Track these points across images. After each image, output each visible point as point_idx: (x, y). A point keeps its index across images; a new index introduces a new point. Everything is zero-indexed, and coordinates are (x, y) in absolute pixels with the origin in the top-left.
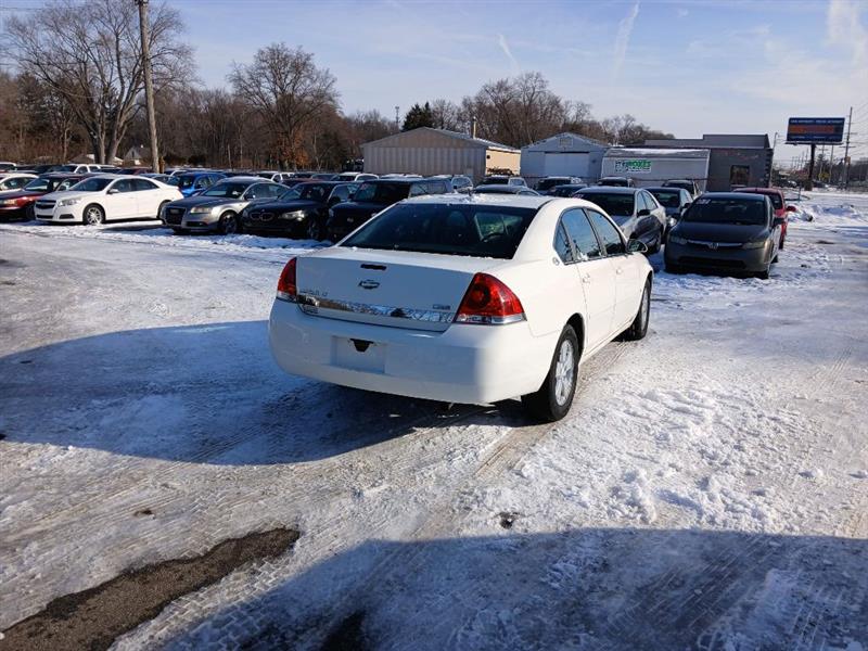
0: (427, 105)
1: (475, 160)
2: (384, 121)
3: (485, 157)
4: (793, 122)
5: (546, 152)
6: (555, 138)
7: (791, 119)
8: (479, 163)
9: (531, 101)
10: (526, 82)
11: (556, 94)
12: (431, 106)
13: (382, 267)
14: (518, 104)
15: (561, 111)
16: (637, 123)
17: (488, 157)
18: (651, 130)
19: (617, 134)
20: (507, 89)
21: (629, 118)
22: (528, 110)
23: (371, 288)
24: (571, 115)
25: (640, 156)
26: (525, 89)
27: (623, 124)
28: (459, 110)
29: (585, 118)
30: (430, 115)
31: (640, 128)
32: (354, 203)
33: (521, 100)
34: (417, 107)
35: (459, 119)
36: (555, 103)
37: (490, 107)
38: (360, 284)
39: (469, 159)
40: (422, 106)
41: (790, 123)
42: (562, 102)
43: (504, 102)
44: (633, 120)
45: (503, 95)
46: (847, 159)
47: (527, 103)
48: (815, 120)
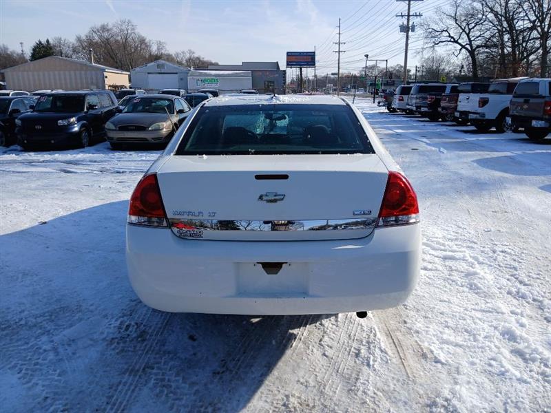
0: (48, 41)
1: (97, 79)
2: (13, 53)
3: (104, 77)
4: (289, 55)
5: (149, 73)
6: (153, 63)
7: (288, 53)
8: (100, 81)
9: (126, 39)
10: (121, 26)
11: (143, 35)
12: (51, 41)
13: (284, 177)
14: (117, 41)
15: (147, 46)
16: (196, 55)
17: (106, 77)
18: (206, 59)
19: (184, 62)
20: (108, 30)
21: (191, 52)
22: (125, 45)
23: (275, 201)
24: (154, 49)
25: (210, 75)
26: (122, 31)
27: (188, 56)
28: (73, 44)
29: (163, 52)
30: (51, 48)
31: (198, 58)
32: (35, 113)
33: (119, 38)
34: (40, 42)
35: (74, 51)
36: (143, 41)
37: (96, 43)
38: (261, 198)
39: (92, 79)
40: (44, 41)
41: (288, 55)
42: (146, 41)
43: (107, 39)
44: (194, 53)
45: (106, 35)
46: (315, 76)
47: (124, 40)
48: (300, 53)
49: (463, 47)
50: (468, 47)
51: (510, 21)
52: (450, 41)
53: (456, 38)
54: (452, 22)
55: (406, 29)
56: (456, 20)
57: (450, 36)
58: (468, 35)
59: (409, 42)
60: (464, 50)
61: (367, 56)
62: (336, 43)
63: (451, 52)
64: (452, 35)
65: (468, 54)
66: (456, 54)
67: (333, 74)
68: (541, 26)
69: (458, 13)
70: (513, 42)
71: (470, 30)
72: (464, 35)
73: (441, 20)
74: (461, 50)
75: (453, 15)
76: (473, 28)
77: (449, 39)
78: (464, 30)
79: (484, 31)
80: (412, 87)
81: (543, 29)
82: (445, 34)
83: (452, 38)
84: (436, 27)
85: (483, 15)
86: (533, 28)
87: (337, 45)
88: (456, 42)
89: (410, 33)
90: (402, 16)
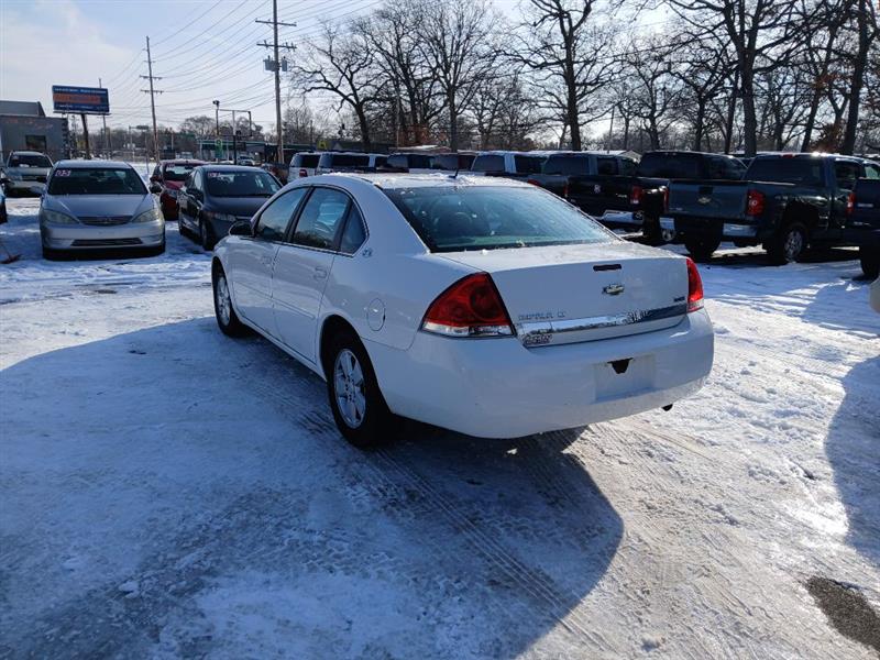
4: (58, 91)
41: (54, 92)
48: (79, 89)
49: (346, 98)
50: (352, 98)
51: (405, 68)
52: (327, 88)
53: (335, 84)
54: (327, 60)
55: (274, 66)
56: (332, 58)
57: (326, 81)
58: (350, 81)
59: (281, 85)
60: (346, 103)
61: (217, 103)
62: (145, 77)
63: (328, 105)
64: (328, 79)
65: (354, 109)
66: (337, 107)
67: (139, 127)
68: (445, 77)
69: (333, 48)
70: (411, 95)
71: (352, 73)
72: (345, 81)
73: (311, 54)
74: (342, 102)
75: (327, 50)
76: (356, 71)
77: (325, 85)
78: (344, 74)
79: (372, 77)
80: (319, 156)
81: (448, 82)
82: (319, 77)
83: (330, 83)
84: (304, 65)
85: (369, 53)
86: (435, 78)
87: (148, 81)
88: (335, 90)
89: (281, 72)
90: (267, 46)
